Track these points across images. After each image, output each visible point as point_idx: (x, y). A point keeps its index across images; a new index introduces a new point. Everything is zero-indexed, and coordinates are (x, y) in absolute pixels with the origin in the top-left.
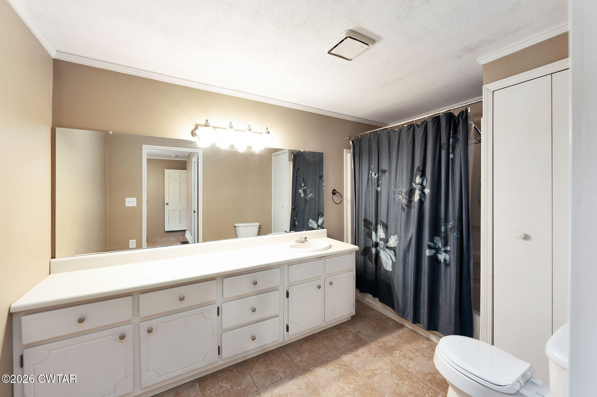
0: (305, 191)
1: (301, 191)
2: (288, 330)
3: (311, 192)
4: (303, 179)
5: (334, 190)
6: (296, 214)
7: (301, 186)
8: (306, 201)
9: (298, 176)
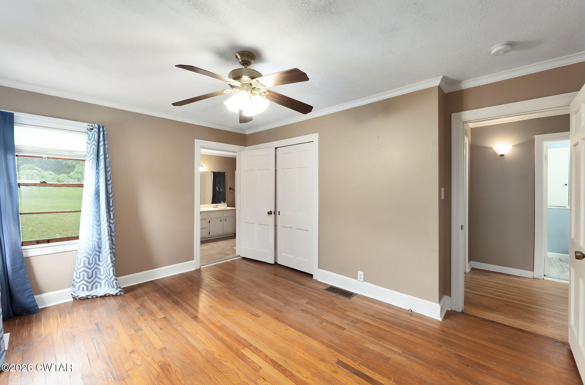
0: (219, 188)
1: (217, 188)
2: (209, 234)
3: (222, 188)
4: (218, 182)
5: (231, 188)
6: (215, 200)
7: (217, 185)
8: (220, 192)
9: (216, 180)
